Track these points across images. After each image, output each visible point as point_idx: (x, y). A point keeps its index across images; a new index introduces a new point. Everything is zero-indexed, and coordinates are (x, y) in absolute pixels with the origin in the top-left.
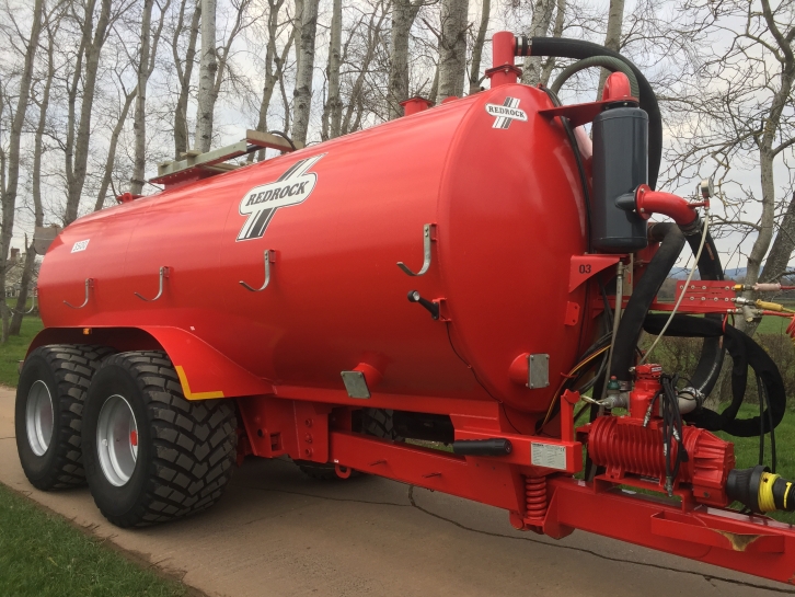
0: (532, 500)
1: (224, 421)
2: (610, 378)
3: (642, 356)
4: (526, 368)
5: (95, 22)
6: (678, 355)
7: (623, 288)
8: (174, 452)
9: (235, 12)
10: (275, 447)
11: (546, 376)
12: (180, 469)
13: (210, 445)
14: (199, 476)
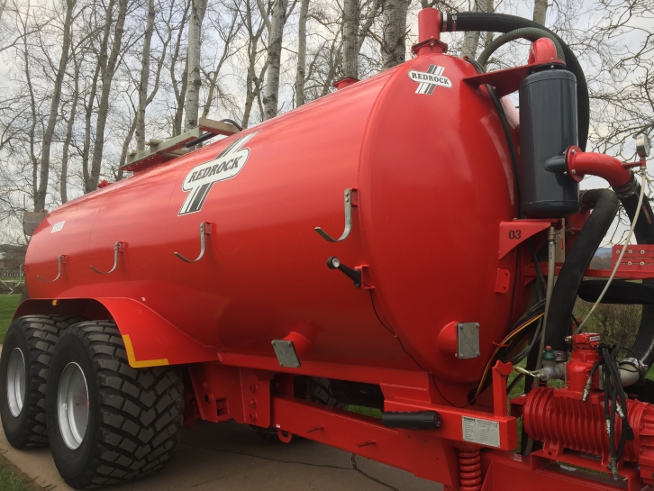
0: (466, 475)
1: (171, 387)
2: (545, 348)
3: (578, 324)
4: (454, 337)
5: (109, 52)
6: (604, 322)
7: (555, 254)
8: (121, 418)
9: (223, 44)
10: (220, 412)
11: (476, 346)
12: (125, 435)
13: (156, 410)
14: (145, 441)
